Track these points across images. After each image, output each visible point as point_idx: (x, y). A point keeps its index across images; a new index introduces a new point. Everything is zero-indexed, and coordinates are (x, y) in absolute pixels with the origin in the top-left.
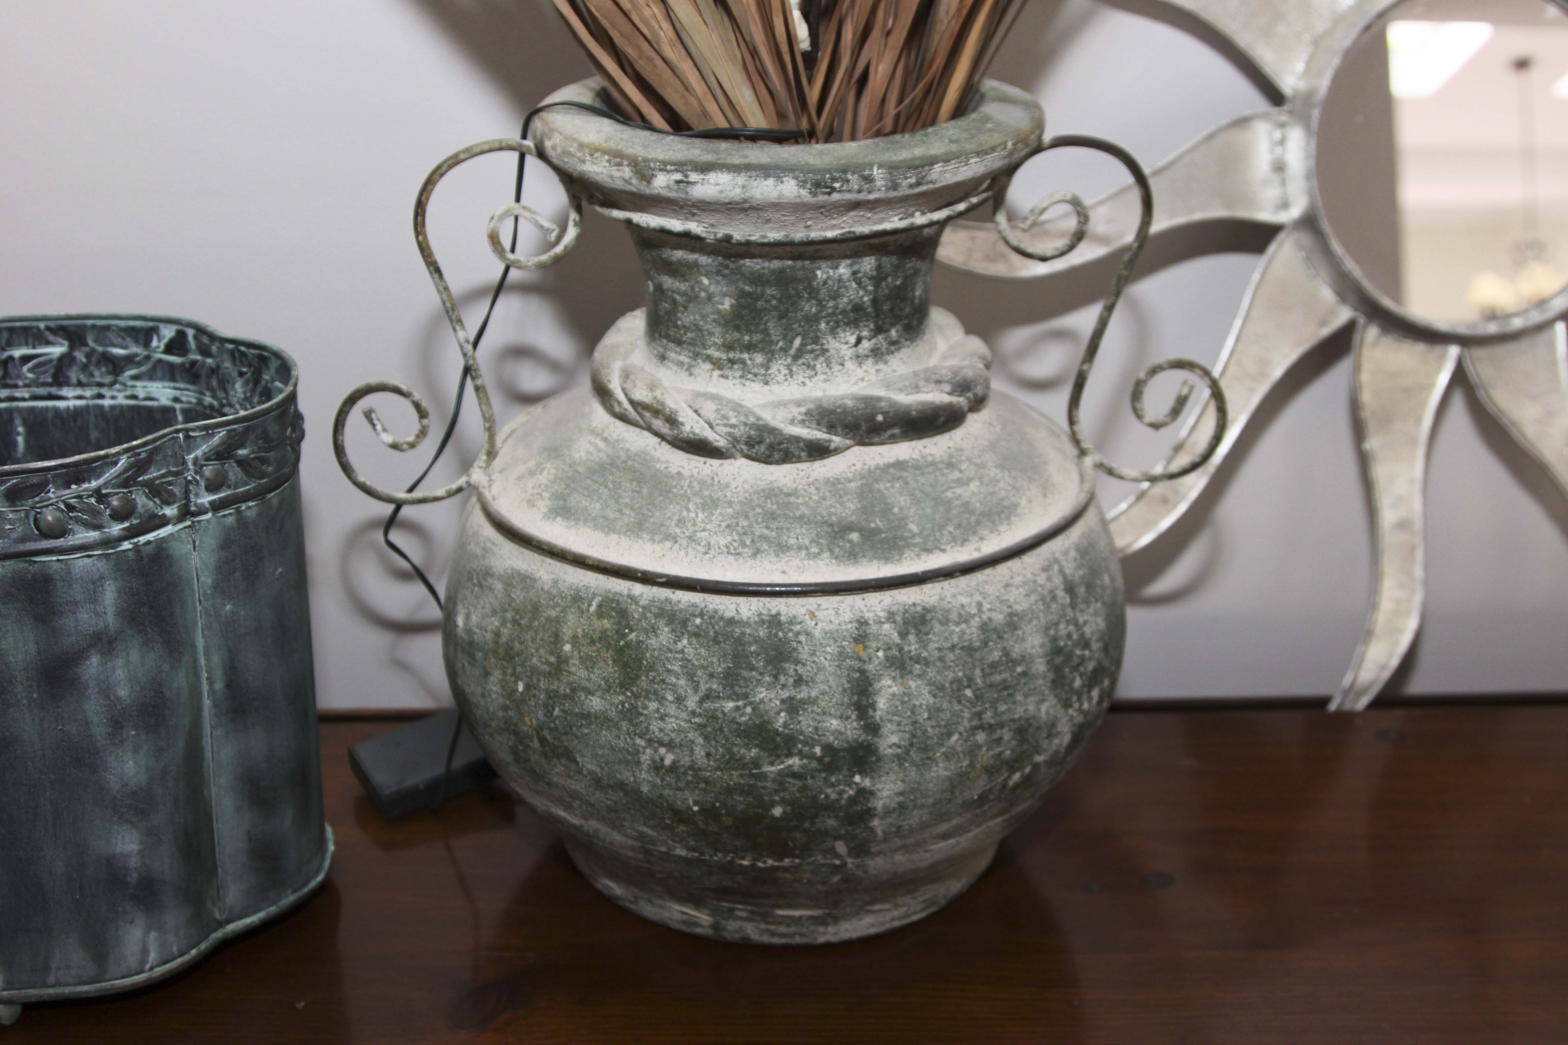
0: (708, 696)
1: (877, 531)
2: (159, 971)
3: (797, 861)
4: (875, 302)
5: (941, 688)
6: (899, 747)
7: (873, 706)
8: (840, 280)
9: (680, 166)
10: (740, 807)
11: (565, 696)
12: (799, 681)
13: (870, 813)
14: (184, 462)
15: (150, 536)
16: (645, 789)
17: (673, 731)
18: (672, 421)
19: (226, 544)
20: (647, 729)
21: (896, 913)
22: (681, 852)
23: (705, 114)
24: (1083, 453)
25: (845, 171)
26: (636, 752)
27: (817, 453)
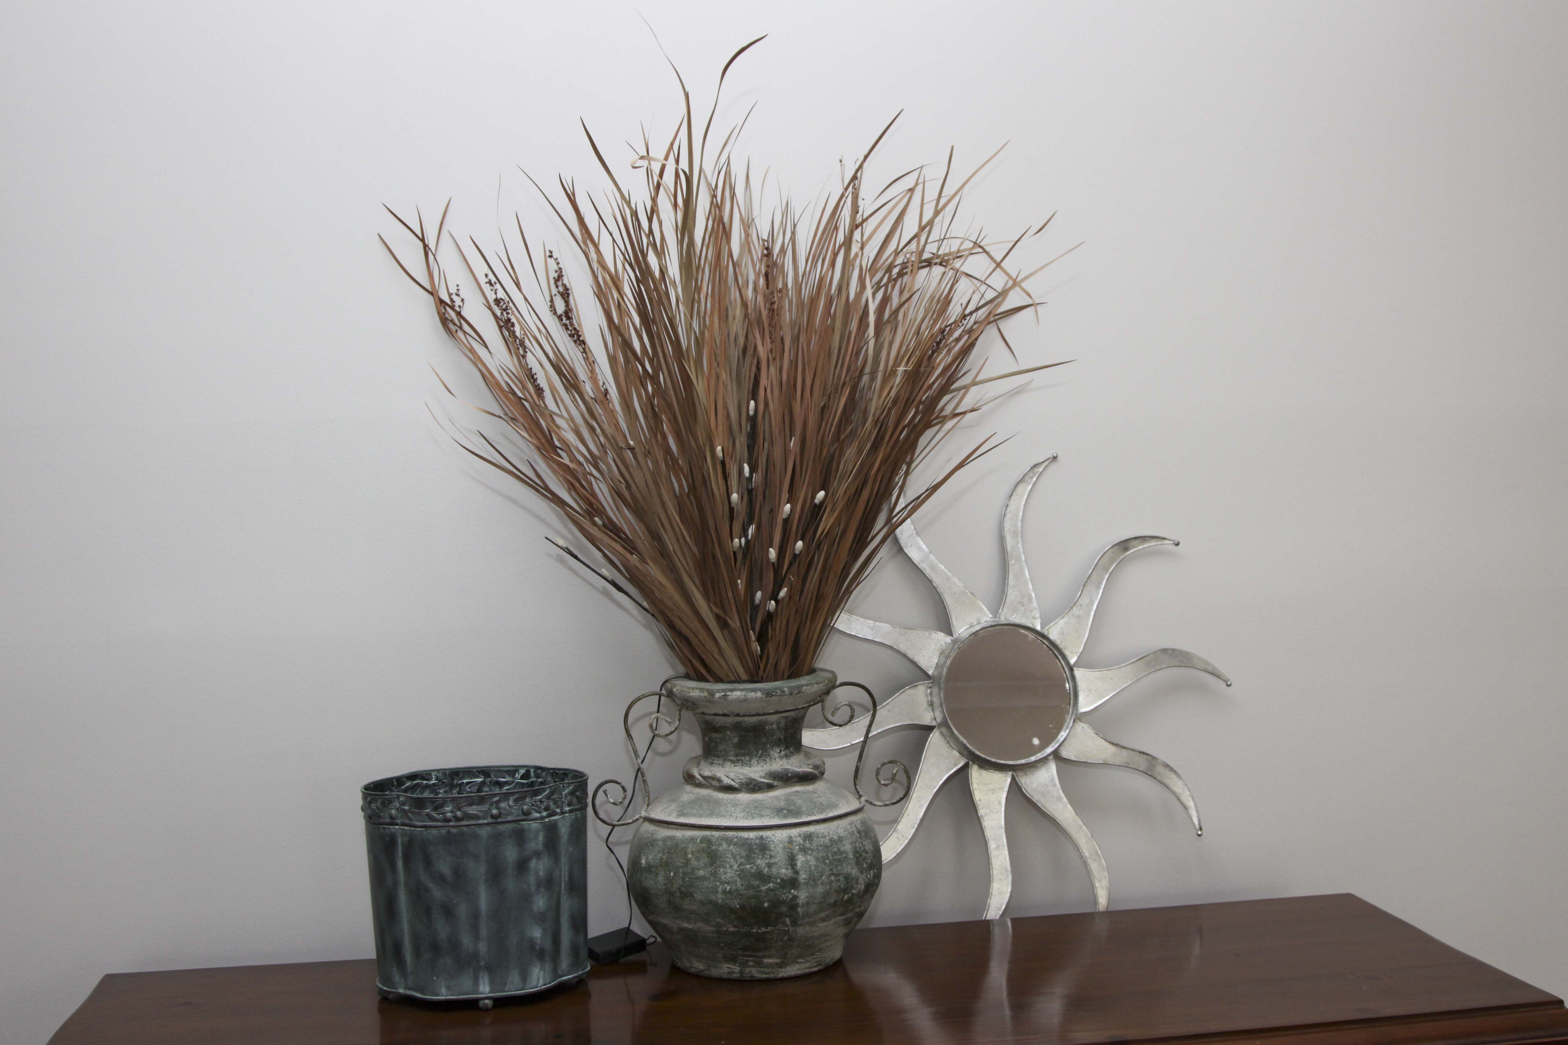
0: (741, 864)
1: (792, 810)
2: (543, 987)
3: (773, 928)
4: (785, 738)
5: (818, 859)
6: (805, 879)
7: (796, 865)
8: (773, 729)
9: (723, 690)
10: (753, 904)
11: (690, 873)
12: (771, 857)
13: (797, 905)
14: (562, 795)
15: (553, 818)
16: (720, 901)
17: (729, 878)
18: (719, 780)
19: (572, 825)
20: (720, 878)
21: (807, 965)
22: (731, 929)
23: (728, 676)
24: (860, 796)
25: (775, 689)
26: (716, 888)
27: (770, 787)
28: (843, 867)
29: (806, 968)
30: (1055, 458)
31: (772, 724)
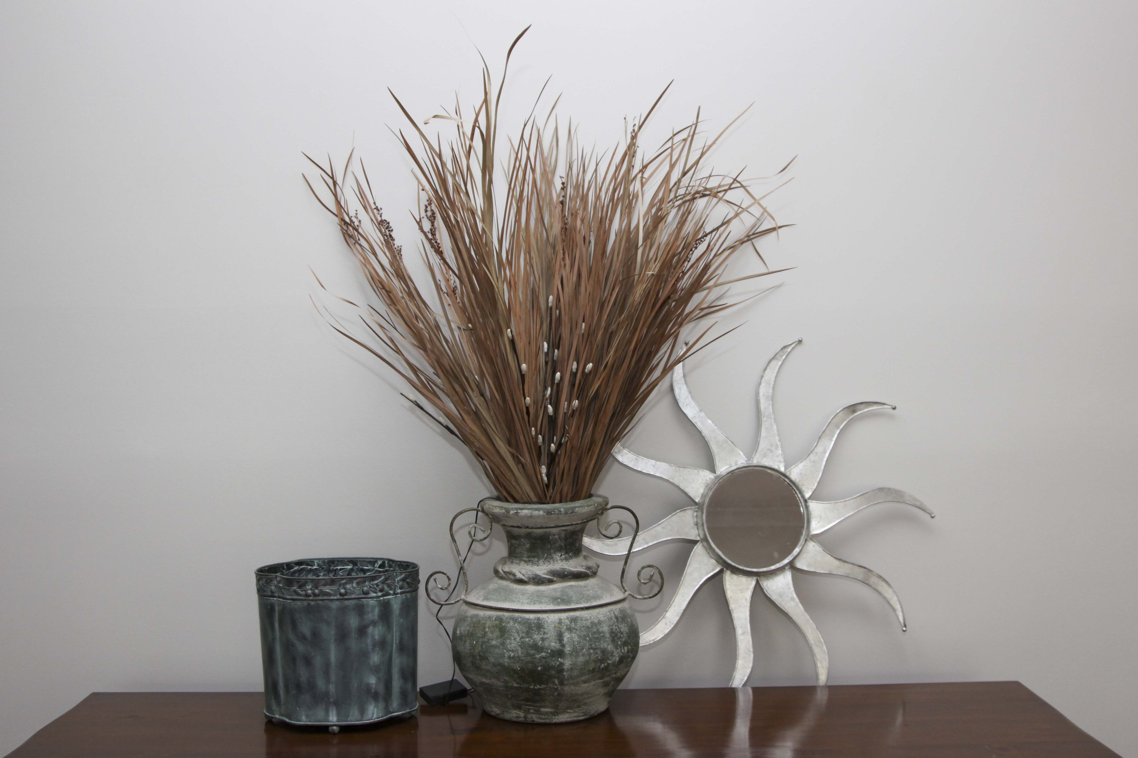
0: (522, 638)
1: (565, 599)
2: (376, 720)
3: (545, 686)
4: (565, 545)
5: (580, 636)
6: (570, 651)
7: (563, 640)
8: (556, 539)
9: (516, 509)
10: (530, 667)
11: (486, 642)
12: (545, 633)
13: (563, 670)
14: (395, 581)
15: (387, 597)
16: (506, 664)
17: (513, 647)
18: (514, 575)
19: (403, 603)
20: (507, 647)
21: (575, 715)
22: (515, 685)
23: (522, 498)
24: (626, 591)
25: (554, 509)
26: (504, 654)
27: (550, 582)
28: (600, 643)
29: (574, 717)
30: (800, 342)
31: (554, 535)
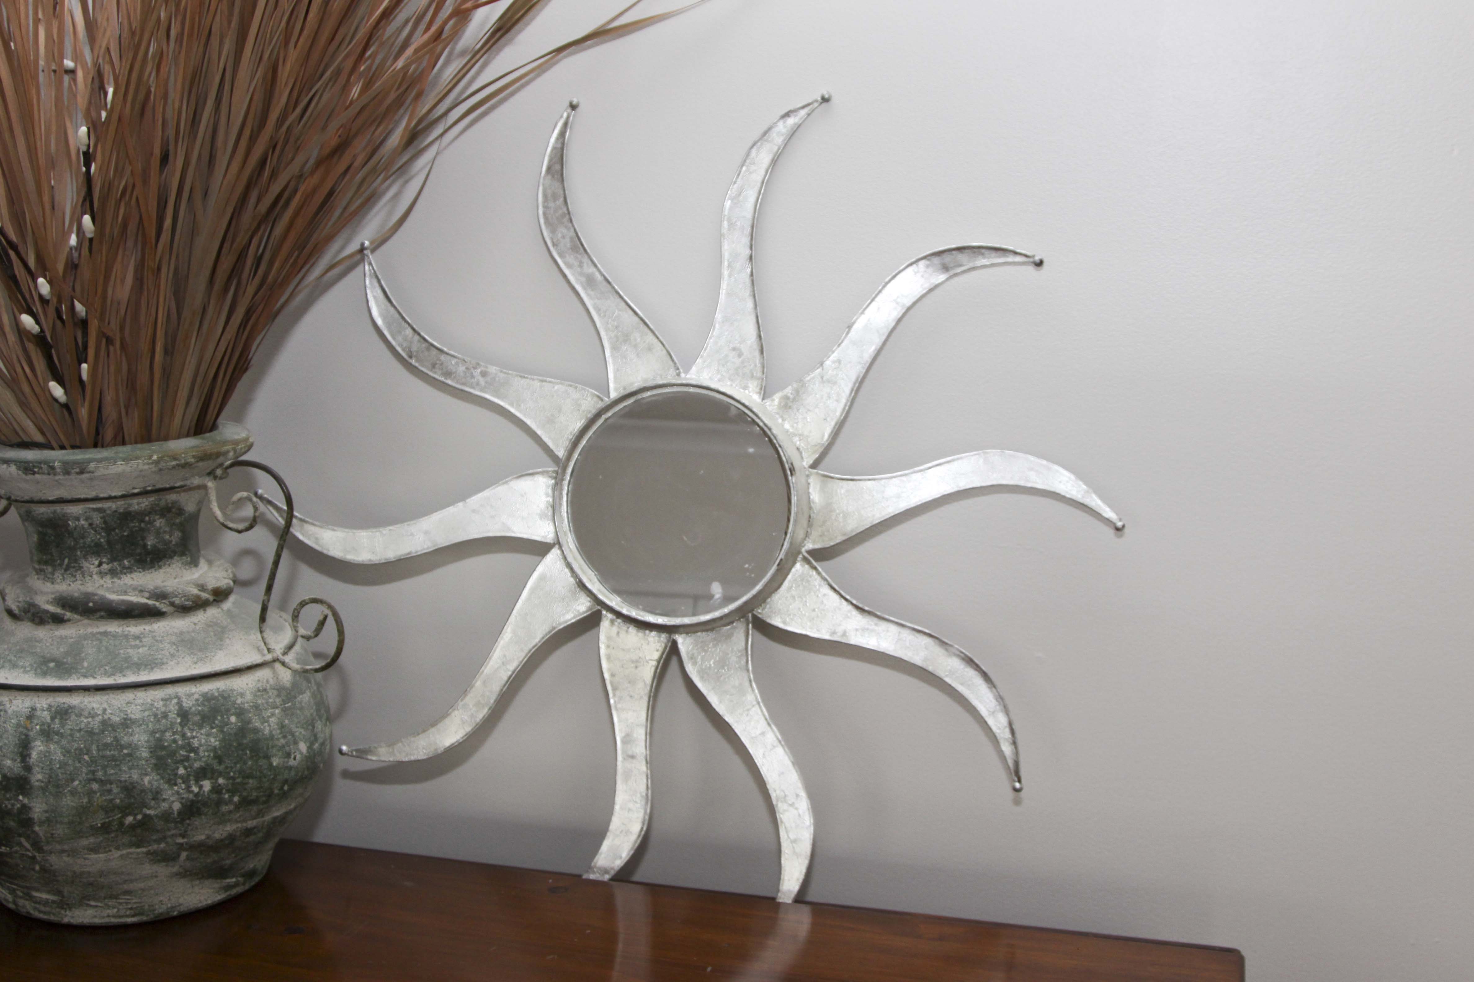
1: (66, 664)
3: (8, 849)
4: (109, 542)
5: (69, 752)
6: (42, 782)
7: (29, 756)
8: (83, 528)
13: (32, 821)
21: (108, 912)
25: (40, 463)
27: (58, 620)
28: (120, 770)
29: (108, 916)
30: (825, 100)
31: (78, 519)
